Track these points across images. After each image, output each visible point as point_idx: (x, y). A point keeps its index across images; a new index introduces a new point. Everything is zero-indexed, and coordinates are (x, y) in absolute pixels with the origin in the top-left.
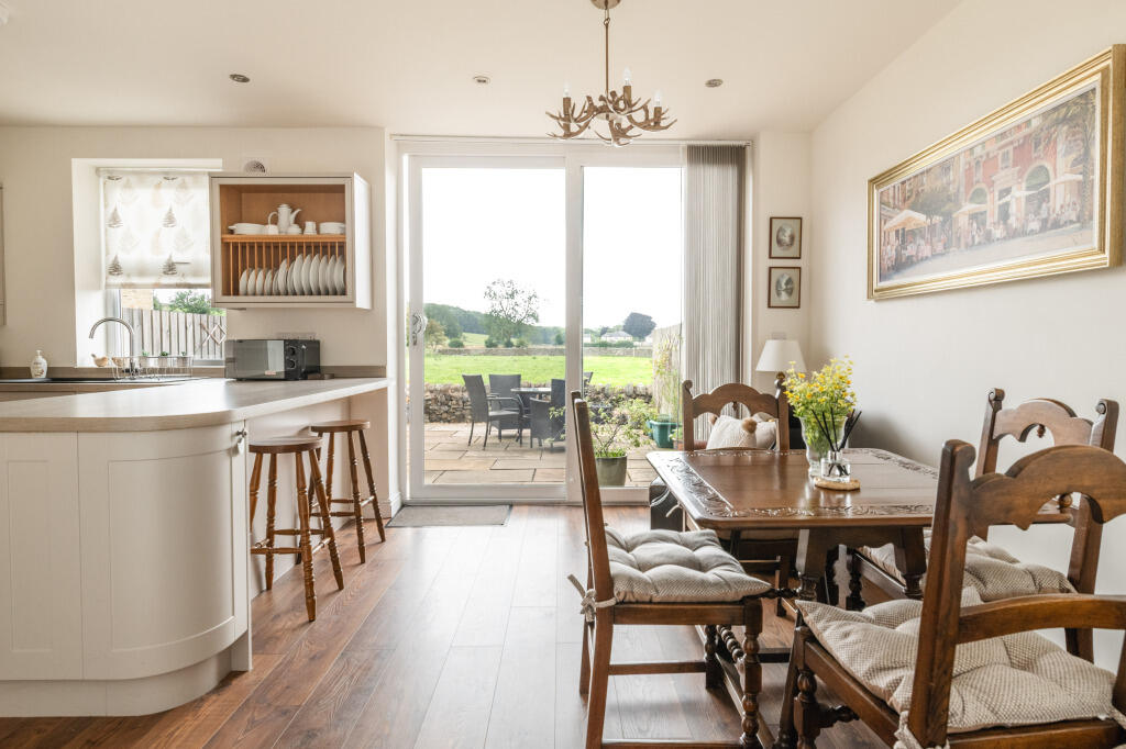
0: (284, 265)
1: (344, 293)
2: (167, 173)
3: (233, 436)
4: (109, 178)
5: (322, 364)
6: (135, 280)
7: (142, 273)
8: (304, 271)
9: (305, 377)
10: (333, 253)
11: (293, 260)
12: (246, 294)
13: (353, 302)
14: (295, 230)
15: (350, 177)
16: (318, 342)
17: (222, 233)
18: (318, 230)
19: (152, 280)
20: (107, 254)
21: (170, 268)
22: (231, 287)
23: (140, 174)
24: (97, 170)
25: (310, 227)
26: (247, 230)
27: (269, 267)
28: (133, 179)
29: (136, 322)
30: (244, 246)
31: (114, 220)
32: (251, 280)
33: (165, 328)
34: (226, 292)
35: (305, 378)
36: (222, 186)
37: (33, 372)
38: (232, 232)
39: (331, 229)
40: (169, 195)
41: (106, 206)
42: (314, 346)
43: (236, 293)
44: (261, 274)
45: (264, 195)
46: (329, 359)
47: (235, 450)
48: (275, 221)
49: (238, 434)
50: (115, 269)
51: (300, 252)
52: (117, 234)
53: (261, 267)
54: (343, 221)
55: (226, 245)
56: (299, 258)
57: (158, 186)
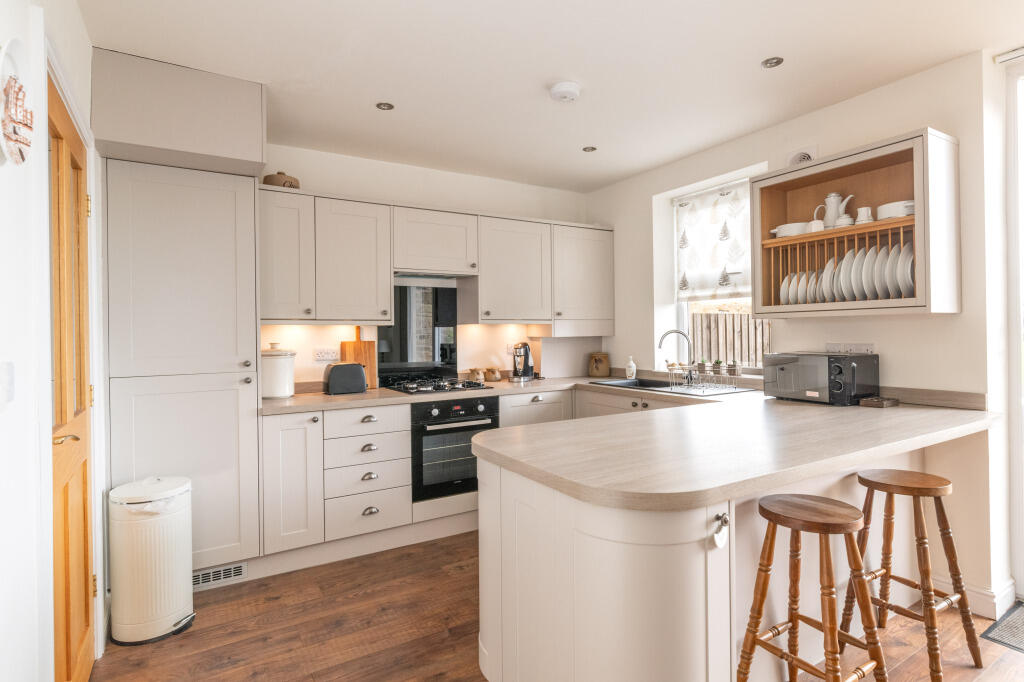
0: (830, 266)
1: (912, 294)
2: (720, 190)
3: (708, 524)
4: (681, 205)
5: (883, 383)
6: (698, 293)
7: (703, 286)
8: (856, 270)
9: (856, 402)
10: (896, 241)
11: (841, 257)
12: (788, 303)
13: (925, 306)
14: (845, 221)
15: (921, 136)
16: (876, 357)
17: (763, 239)
18: (874, 215)
19: (709, 292)
20: (679, 271)
21: (725, 280)
22: (771, 296)
23: (701, 196)
24: (672, 201)
25: (864, 214)
26: (790, 231)
27: (812, 269)
28: (697, 202)
29: (713, 325)
30: (785, 249)
31: (684, 241)
32: (794, 286)
33: (737, 329)
34: (767, 302)
35: (857, 404)
36: (762, 189)
37: (628, 374)
38: (774, 236)
39: (893, 211)
40: (724, 209)
41: (678, 230)
42: (871, 362)
43: (778, 302)
44: (804, 278)
45: (810, 189)
46: (893, 378)
47: (710, 543)
48: (821, 216)
49: (718, 518)
50: (684, 284)
51: (851, 246)
52: (686, 252)
53: (803, 269)
54: (911, 197)
55: (766, 251)
56: (848, 255)
57: (715, 204)
